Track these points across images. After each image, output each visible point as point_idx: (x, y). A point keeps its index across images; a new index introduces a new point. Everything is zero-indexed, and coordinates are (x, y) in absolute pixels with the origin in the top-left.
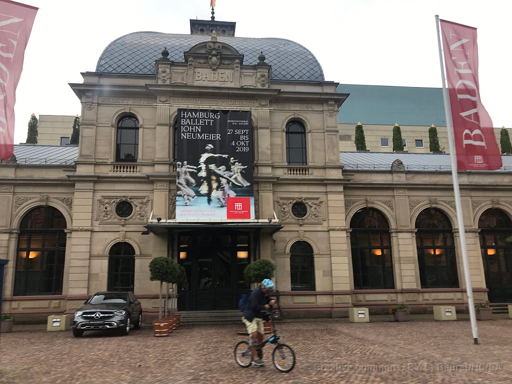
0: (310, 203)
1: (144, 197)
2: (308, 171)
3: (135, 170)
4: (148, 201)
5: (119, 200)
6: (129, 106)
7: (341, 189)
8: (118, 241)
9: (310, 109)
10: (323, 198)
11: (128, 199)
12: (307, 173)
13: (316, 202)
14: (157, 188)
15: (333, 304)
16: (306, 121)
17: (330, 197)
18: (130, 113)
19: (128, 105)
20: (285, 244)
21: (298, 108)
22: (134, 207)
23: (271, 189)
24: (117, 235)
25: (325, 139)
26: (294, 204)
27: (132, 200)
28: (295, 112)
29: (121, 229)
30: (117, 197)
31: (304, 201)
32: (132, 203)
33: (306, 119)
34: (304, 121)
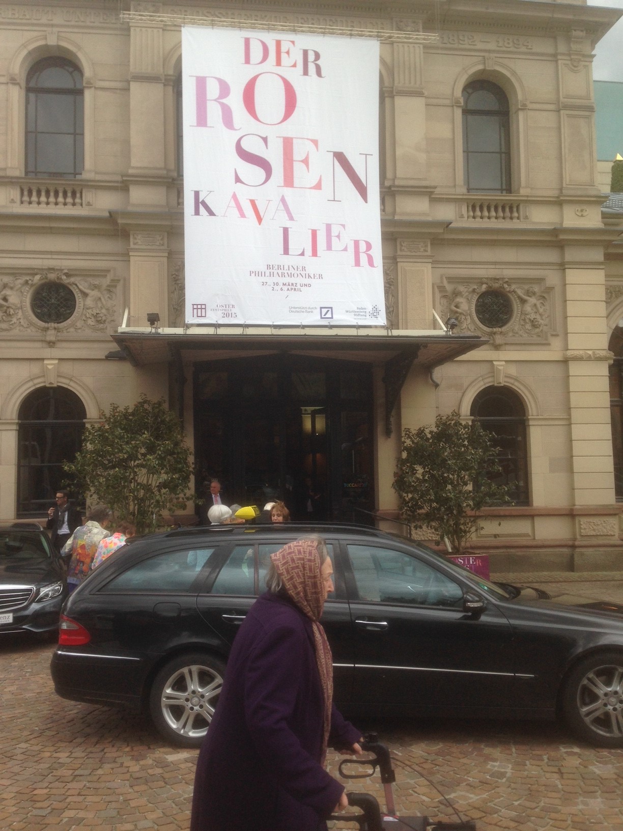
0: (520, 292)
1: (104, 273)
2: (518, 211)
3: (78, 200)
4: (115, 282)
5: (37, 277)
6: (55, 29)
7: (597, 255)
8: (39, 383)
9: (523, 49)
10: (552, 278)
11: (64, 277)
12: (515, 214)
13: (536, 288)
14: (136, 247)
15: (575, 539)
16: (513, 80)
17: (573, 276)
18: (59, 47)
19: (52, 26)
20: (460, 394)
21: (492, 46)
22: (78, 296)
23: (429, 253)
24: (35, 368)
25: (559, 128)
26: (483, 295)
27: (72, 280)
28: (486, 54)
29: (47, 352)
30: (32, 272)
31: (506, 286)
32: (73, 288)
33: (514, 73)
34: (508, 80)
